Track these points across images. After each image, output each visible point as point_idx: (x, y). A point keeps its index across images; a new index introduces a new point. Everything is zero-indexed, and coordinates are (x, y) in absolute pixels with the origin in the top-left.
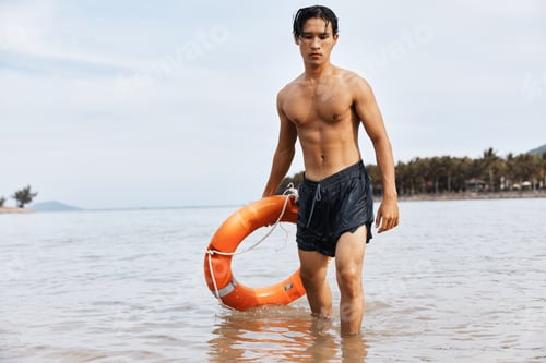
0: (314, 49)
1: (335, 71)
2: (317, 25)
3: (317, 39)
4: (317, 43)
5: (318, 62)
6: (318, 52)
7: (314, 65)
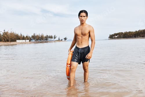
0: (82, 19)
1: (86, 24)
2: (83, 14)
3: (83, 17)
4: (83, 18)
5: (83, 22)
6: (83, 20)
7: (82, 23)
